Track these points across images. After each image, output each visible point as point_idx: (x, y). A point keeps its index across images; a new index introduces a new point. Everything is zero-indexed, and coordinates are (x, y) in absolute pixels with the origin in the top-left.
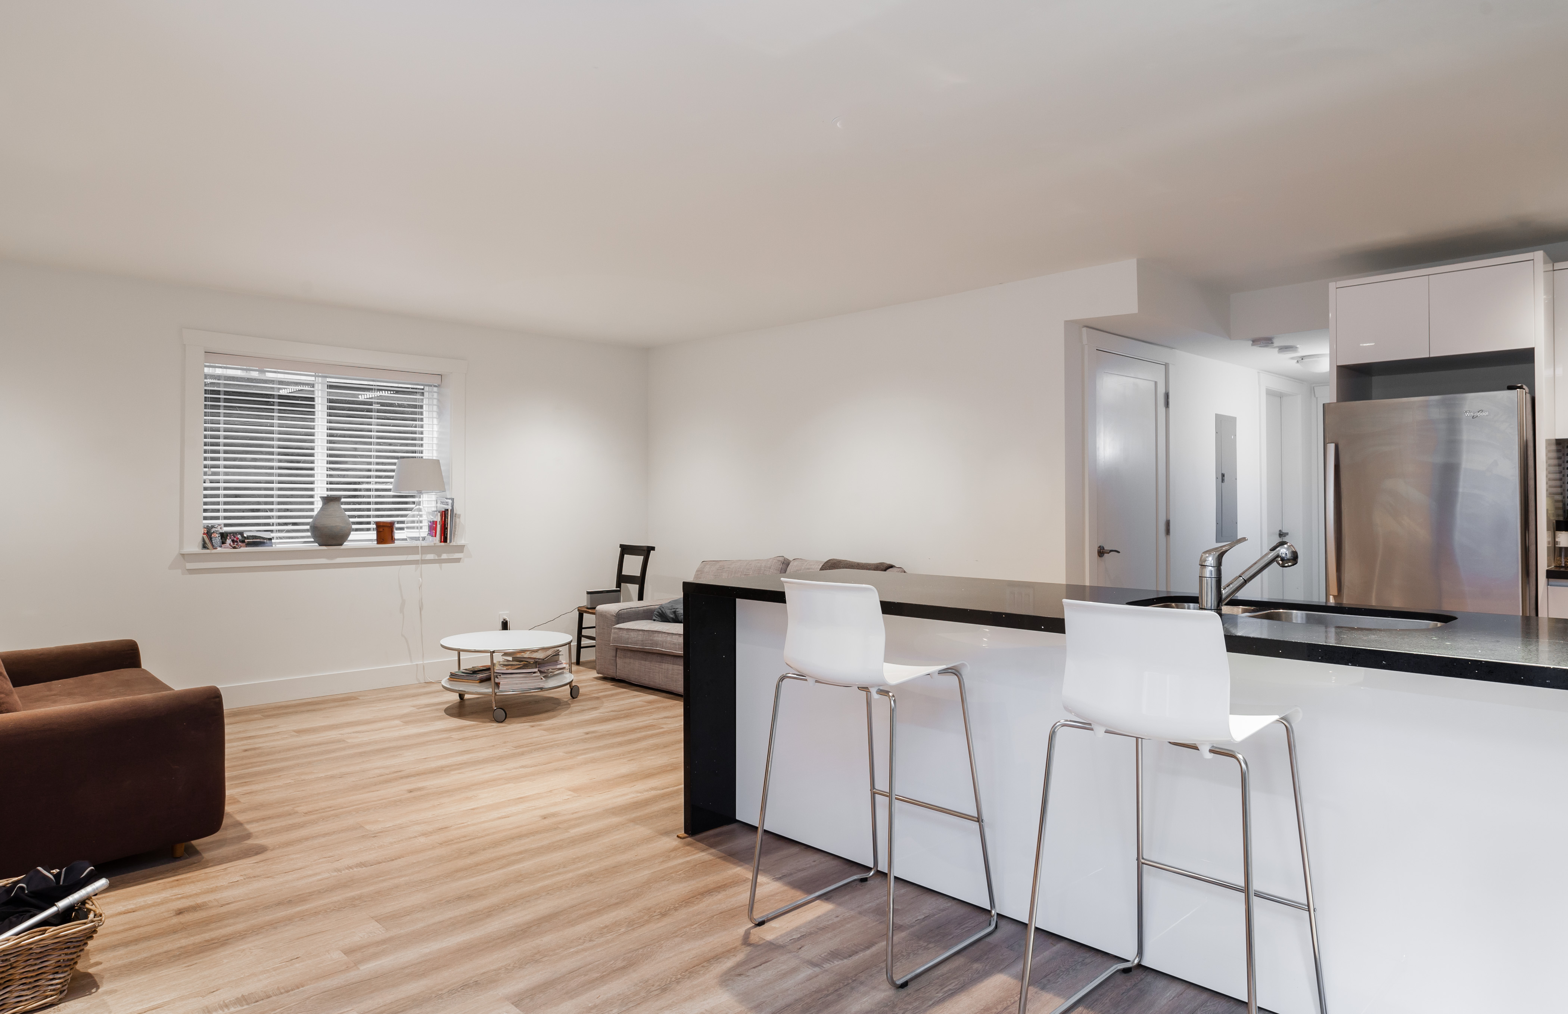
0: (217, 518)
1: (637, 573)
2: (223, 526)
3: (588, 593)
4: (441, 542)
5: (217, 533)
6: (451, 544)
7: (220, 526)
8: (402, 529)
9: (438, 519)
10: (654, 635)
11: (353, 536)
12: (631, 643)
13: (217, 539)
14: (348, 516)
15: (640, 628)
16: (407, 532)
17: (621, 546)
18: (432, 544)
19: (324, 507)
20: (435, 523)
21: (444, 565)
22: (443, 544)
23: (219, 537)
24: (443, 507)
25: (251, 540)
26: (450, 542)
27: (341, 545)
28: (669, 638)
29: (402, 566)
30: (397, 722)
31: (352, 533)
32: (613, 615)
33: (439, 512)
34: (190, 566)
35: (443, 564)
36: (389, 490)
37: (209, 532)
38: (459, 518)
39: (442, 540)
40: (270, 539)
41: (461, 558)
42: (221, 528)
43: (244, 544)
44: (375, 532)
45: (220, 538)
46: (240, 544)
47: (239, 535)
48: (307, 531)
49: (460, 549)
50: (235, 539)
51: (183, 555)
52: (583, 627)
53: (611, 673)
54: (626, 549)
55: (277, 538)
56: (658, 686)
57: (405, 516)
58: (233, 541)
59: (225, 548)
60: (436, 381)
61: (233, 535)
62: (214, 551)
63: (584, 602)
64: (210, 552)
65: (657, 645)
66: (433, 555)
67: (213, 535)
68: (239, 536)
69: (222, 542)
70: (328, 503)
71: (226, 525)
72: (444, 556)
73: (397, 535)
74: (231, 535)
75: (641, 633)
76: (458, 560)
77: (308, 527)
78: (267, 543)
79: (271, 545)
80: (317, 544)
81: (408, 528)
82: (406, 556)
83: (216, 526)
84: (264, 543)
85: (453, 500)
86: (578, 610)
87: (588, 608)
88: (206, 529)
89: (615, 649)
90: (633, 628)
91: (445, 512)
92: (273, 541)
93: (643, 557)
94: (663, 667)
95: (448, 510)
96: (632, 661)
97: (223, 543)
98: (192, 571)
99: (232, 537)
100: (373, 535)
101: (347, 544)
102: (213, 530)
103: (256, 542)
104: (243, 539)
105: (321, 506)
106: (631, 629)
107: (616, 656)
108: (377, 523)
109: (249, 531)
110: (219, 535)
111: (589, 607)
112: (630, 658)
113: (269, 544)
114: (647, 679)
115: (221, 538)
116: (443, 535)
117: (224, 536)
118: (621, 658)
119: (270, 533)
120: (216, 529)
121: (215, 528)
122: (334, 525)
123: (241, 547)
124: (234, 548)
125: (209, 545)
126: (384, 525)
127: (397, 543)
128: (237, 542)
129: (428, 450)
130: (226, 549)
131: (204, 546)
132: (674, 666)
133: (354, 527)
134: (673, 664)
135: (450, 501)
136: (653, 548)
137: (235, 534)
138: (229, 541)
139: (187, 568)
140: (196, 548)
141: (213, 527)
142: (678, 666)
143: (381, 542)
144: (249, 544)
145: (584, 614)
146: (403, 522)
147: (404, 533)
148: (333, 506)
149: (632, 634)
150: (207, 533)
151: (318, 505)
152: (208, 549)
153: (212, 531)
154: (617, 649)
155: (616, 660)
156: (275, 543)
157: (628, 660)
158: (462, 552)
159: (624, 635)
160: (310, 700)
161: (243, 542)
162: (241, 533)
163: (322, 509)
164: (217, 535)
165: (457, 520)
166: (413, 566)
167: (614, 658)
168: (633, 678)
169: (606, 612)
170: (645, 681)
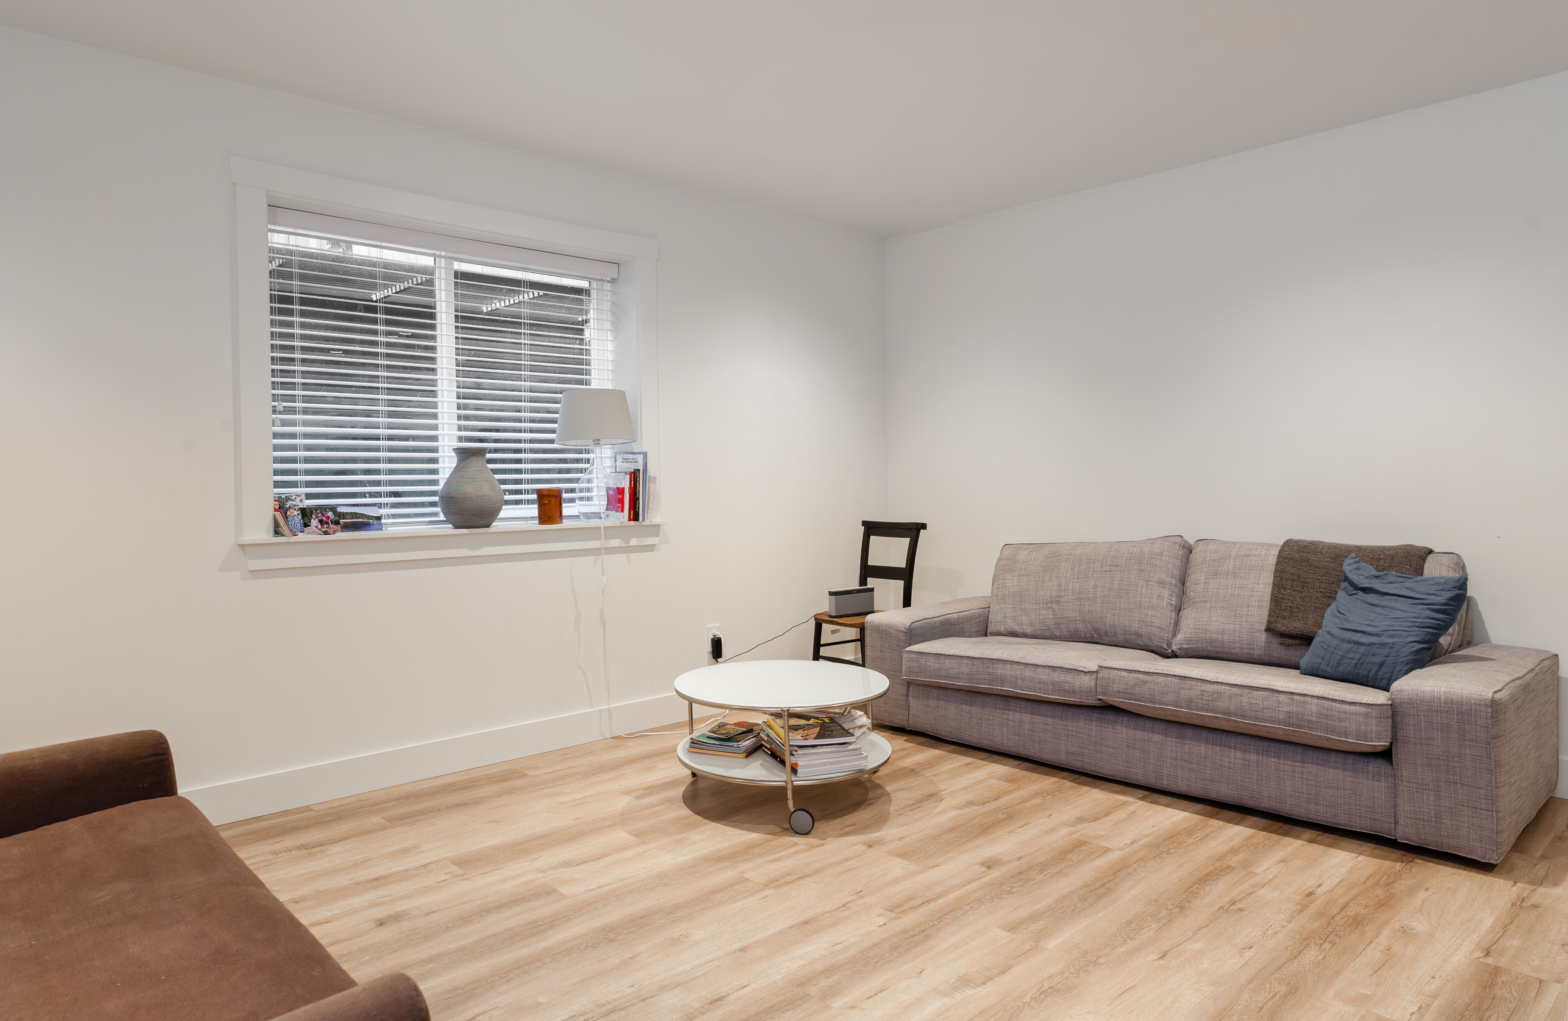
0: (294, 484)
1: (902, 563)
2: (303, 497)
3: (831, 594)
4: (630, 520)
5: (295, 510)
6: (644, 523)
7: (299, 496)
8: (572, 500)
9: (625, 484)
10: (995, 666)
11: (506, 512)
12: (946, 677)
13: (295, 517)
14: (498, 480)
15: (962, 654)
16: (581, 505)
17: (865, 523)
18: (618, 523)
19: (461, 465)
20: (621, 491)
21: (634, 556)
22: (632, 523)
23: (298, 515)
24: (631, 467)
25: (349, 520)
26: (643, 520)
27: (488, 526)
28: (1028, 673)
29: (575, 558)
30: (620, 835)
31: (504, 507)
32: (900, 631)
33: (626, 473)
34: (254, 565)
35: (631, 554)
36: (552, 441)
37: (282, 506)
38: (654, 482)
39: (632, 517)
40: (379, 518)
41: (655, 545)
42: (301, 501)
43: (339, 527)
44: (536, 506)
45: (300, 517)
46: (332, 526)
47: (331, 512)
48: (433, 504)
49: (655, 530)
50: (324, 519)
51: (242, 546)
52: (821, 643)
53: (899, 720)
54: (872, 527)
55: (388, 516)
56: (999, 747)
57: (577, 480)
58: (321, 522)
59: (308, 533)
60: (612, 272)
61: (321, 512)
62: (294, 539)
63: (825, 606)
64: (286, 541)
65: (1002, 681)
66: (618, 540)
67: (288, 512)
68: (330, 514)
69: (304, 523)
70: (468, 458)
71: (309, 496)
72: (634, 542)
73: (567, 510)
74: (318, 512)
75: (965, 661)
76: (651, 548)
77: (436, 499)
78: (374, 525)
79: (380, 527)
80: (451, 525)
81: (581, 499)
82: (582, 543)
83: (293, 498)
84: (368, 524)
85: (645, 454)
86: (816, 619)
87: (831, 616)
88: (277, 503)
89: (905, 683)
90: (947, 653)
91: (634, 473)
92: (383, 521)
93: (909, 539)
94: (1010, 717)
95: (639, 470)
96: (942, 703)
97: (306, 525)
98: (258, 574)
99: (320, 515)
100: (533, 511)
101: (497, 525)
102: (289, 503)
103: (359, 523)
104: (336, 519)
105: (455, 465)
106: (944, 655)
107: (908, 695)
108: (539, 492)
109: (343, 505)
110: (299, 512)
111: (834, 614)
112: (938, 699)
113: (376, 527)
114: (974, 735)
115: (303, 518)
116: (632, 508)
117: (306, 514)
118: (919, 698)
119: (376, 508)
120: (294, 503)
121: (292, 500)
122: (480, 494)
123: (335, 532)
124: (326, 533)
125: (285, 529)
126: (551, 493)
127: (566, 524)
128: (328, 523)
129: (598, 379)
130: (312, 535)
131: (277, 532)
132: (1035, 717)
133: (507, 497)
134: (1033, 714)
135: (640, 458)
136: (924, 526)
137: (323, 509)
138: (314, 522)
139: (250, 569)
140: (265, 535)
141: (288, 499)
142: (1045, 718)
143: (547, 521)
144: (347, 527)
145: (823, 624)
146: (572, 491)
147: (575, 507)
148: (476, 463)
149: (947, 663)
150: (279, 508)
151: (447, 463)
152: (283, 535)
153: (288, 506)
154: (909, 683)
155: (907, 700)
156: (386, 524)
157: (933, 703)
158: (657, 534)
159: (932, 663)
160: (450, 780)
161: (337, 523)
162: (333, 508)
163: (457, 469)
164: (296, 513)
165: (652, 486)
166: (591, 559)
167: (904, 698)
168: (943, 731)
169: (887, 626)
170: (972, 737)
